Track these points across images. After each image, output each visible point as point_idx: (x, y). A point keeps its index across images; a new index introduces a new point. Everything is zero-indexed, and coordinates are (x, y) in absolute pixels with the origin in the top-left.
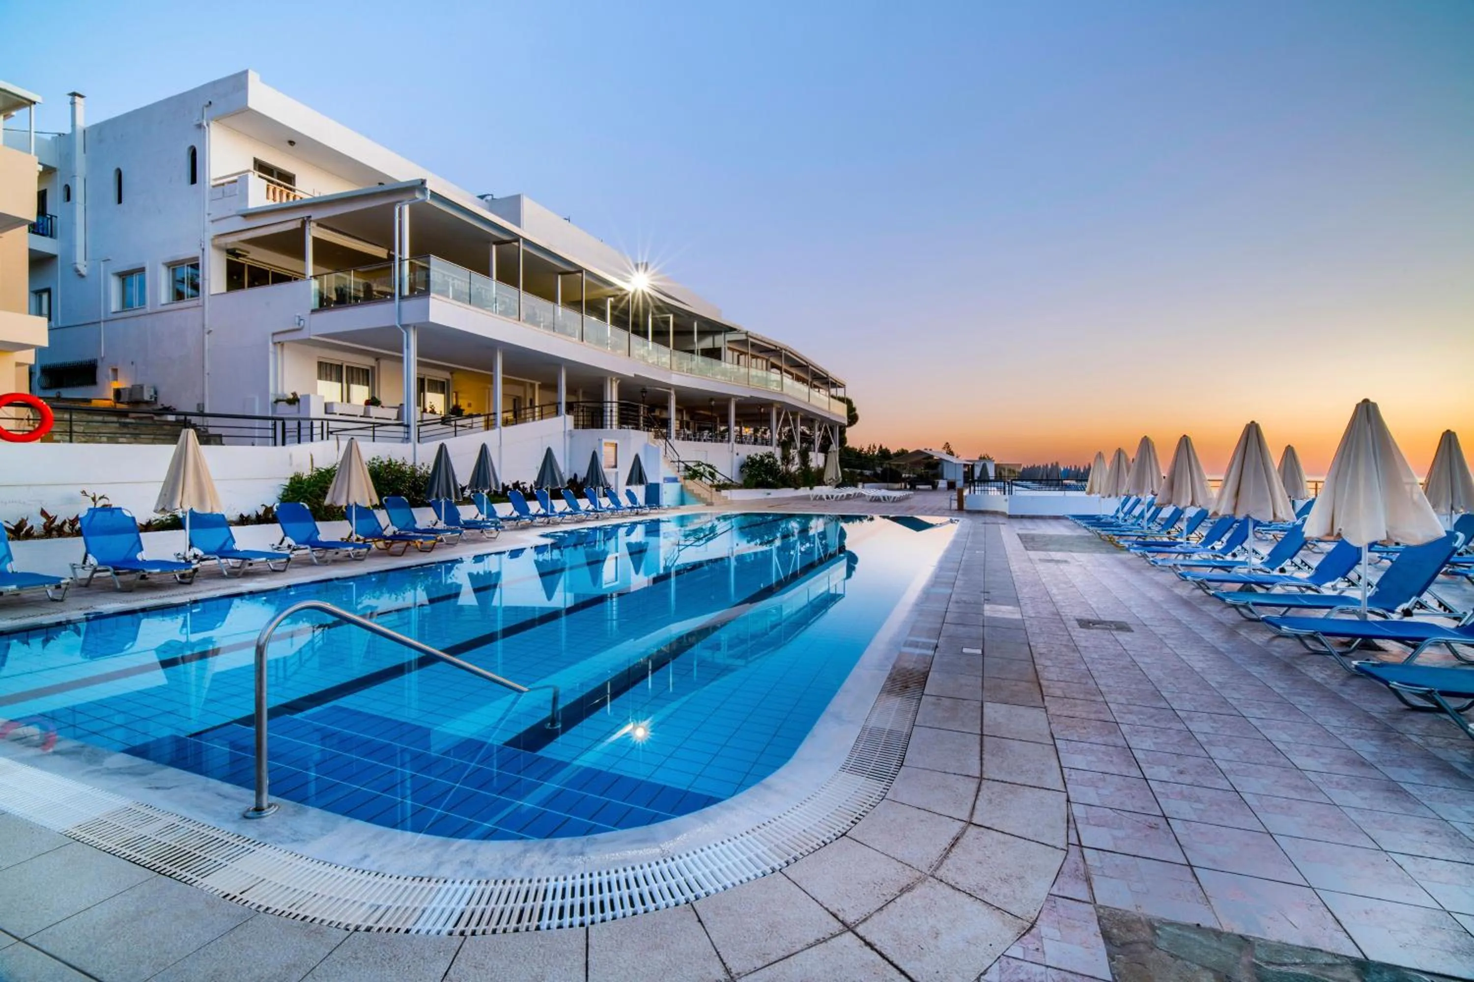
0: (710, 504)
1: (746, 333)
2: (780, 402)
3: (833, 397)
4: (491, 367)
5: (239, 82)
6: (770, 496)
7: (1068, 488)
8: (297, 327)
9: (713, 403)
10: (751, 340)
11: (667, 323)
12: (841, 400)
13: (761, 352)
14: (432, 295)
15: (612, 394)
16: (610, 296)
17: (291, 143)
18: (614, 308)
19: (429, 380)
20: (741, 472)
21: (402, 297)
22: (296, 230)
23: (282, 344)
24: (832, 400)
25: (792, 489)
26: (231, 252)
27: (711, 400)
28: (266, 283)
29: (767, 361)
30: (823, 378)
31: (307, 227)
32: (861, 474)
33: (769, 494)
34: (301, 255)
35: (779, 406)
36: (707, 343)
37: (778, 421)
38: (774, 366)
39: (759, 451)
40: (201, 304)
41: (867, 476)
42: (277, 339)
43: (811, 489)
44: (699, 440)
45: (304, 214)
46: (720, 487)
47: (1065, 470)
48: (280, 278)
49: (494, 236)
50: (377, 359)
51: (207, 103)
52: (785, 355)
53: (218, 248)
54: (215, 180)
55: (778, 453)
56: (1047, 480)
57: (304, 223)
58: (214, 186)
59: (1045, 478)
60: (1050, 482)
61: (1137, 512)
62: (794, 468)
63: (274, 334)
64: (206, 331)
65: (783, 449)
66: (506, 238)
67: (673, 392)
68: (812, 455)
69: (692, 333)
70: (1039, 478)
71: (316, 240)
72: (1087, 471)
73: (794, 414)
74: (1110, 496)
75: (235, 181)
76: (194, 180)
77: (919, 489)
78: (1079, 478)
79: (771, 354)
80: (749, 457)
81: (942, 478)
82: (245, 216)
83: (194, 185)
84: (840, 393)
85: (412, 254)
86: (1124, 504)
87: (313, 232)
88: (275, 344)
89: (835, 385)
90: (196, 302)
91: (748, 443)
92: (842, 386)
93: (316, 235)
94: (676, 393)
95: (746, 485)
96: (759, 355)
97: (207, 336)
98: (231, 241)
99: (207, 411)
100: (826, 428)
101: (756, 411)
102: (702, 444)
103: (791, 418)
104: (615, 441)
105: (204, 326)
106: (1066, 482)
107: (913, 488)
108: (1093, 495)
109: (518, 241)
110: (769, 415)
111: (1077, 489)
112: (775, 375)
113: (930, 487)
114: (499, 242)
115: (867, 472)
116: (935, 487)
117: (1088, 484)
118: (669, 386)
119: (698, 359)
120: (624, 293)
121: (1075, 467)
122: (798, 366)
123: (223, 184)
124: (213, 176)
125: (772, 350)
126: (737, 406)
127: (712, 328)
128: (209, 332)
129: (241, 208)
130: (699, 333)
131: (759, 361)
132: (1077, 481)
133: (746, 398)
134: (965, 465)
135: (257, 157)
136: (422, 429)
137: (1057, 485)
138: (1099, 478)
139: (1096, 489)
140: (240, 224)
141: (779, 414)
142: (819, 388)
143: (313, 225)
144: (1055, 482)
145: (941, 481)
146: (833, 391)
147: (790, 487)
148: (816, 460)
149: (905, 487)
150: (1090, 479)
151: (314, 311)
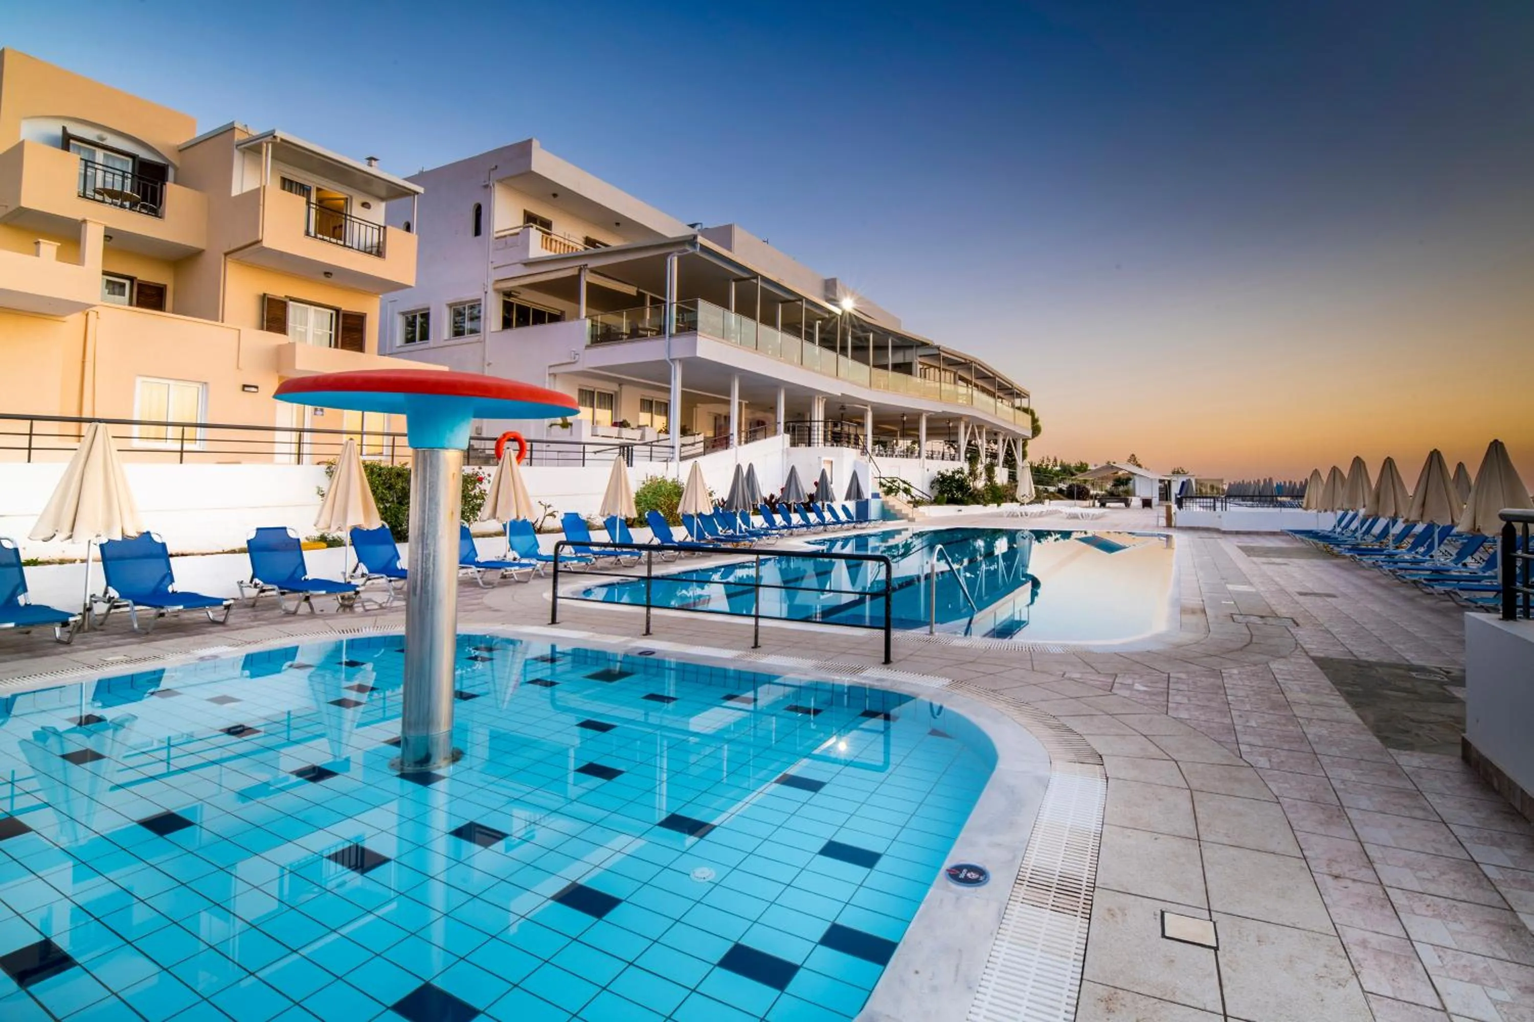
0: (912, 520)
1: (938, 348)
2: (969, 416)
3: (1019, 408)
4: (728, 393)
5: (524, 149)
6: (960, 513)
7: (1282, 505)
8: (573, 361)
9: (905, 418)
10: (942, 354)
11: (867, 340)
12: (1026, 410)
13: (949, 365)
14: (699, 333)
15: (819, 413)
16: (819, 319)
17: (555, 195)
18: (822, 330)
19: (656, 402)
20: (932, 488)
21: (671, 336)
22: (573, 277)
23: (555, 375)
24: (1017, 411)
25: (980, 506)
26: (508, 294)
27: (903, 415)
28: (543, 322)
29: (955, 373)
30: (1008, 389)
31: (583, 273)
32: (1046, 491)
33: (960, 510)
34: (574, 297)
35: (966, 420)
36: (900, 358)
37: (966, 433)
38: (962, 379)
39: (948, 467)
40: (482, 339)
41: (1052, 493)
42: (553, 370)
43: (999, 505)
44: (892, 456)
45: (581, 263)
46: (916, 503)
47: (1279, 486)
48: (556, 318)
49: (734, 274)
50: (620, 385)
51: (493, 167)
52: (975, 368)
53: (497, 291)
54: (497, 232)
55: (966, 467)
56: (1260, 496)
57: (580, 270)
58: (497, 238)
59: (1257, 493)
60: (1263, 499)
61: (1353, 527)
62: (980, 484)
63: (550, 367)
64: (486, 363)
65: (971, 463)
66: (745, 275)
67: (869, 409)
68: (997, 470)
69: (887, 347)
70: (1251, 494)
71: (588, 283)
72: (1304, 487)
73: (980, 427)
74: (1326, 511)
75: (517, 234)
76: (477, 232)
77: (1109, 507)
78: (1295, 493)
79: (960, 367)
80: (939, 473)
81: (1134, 495)
82: (525, 264)
83: (478, 237)
84: (1024, 403)
85: (678, 299)
86: (1340, 522)
87: (587, 278)
88: (550, 375)
89: (1020, 395)
90: (477, 338)
91: (937, 458)
92: (1027, 396)
93: (590, 281)
94: (872, 409)
95: (936, 502)
96: (947, 368)
97: (486, 367)
98: (507, 285)
99: (484, 435)
100: (1009, 441)
101: (944, 424)
102: (893, 459)
103: (976, 431)
104: (831, 459)
105: (484, 359)
106: (1279, 499)
107: (1103, 505)
108: (1309, 511)
109: (756, 278)
110: (956, 428)
111: (1292, 506)
112: (962, 389)
113: (1123, 505)
114: (738, 280)
115: (1052, 489)
116: (1128, 505)
117: (1305, 501)
118: (865, 403)
119: (891, 374)
120: (832, 315)
121: (1290, 482)
122: (985, 377)
123: (505, 236)
124: (496, 230)
125: (961, 364)
126: (929, 420)
127: (905, 344)
128: (489, 364)
129: (523, 258)
130: (893, 347)
131: (948, 374)
132: (1292, 497)
133: (937, 413)
134: (1161, 481)
135: (528, 209)
136: (683, 449)
137: (1272, 502)
138: (1314, 493)
139: (1313, 504)
140: (521, 271)
141: (966, 428)
142: (1002, 398)
143: (587, 271)
144: (1269, 499)
145: (1134, 499)
146: (1017, 402)
147: (978, 503)
148: (1001, 476)
149: (1094, 505)
150: (1306, 495)
151: (587, 347)
